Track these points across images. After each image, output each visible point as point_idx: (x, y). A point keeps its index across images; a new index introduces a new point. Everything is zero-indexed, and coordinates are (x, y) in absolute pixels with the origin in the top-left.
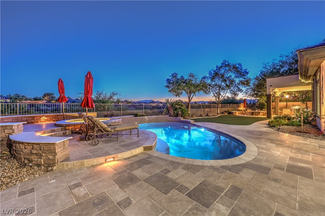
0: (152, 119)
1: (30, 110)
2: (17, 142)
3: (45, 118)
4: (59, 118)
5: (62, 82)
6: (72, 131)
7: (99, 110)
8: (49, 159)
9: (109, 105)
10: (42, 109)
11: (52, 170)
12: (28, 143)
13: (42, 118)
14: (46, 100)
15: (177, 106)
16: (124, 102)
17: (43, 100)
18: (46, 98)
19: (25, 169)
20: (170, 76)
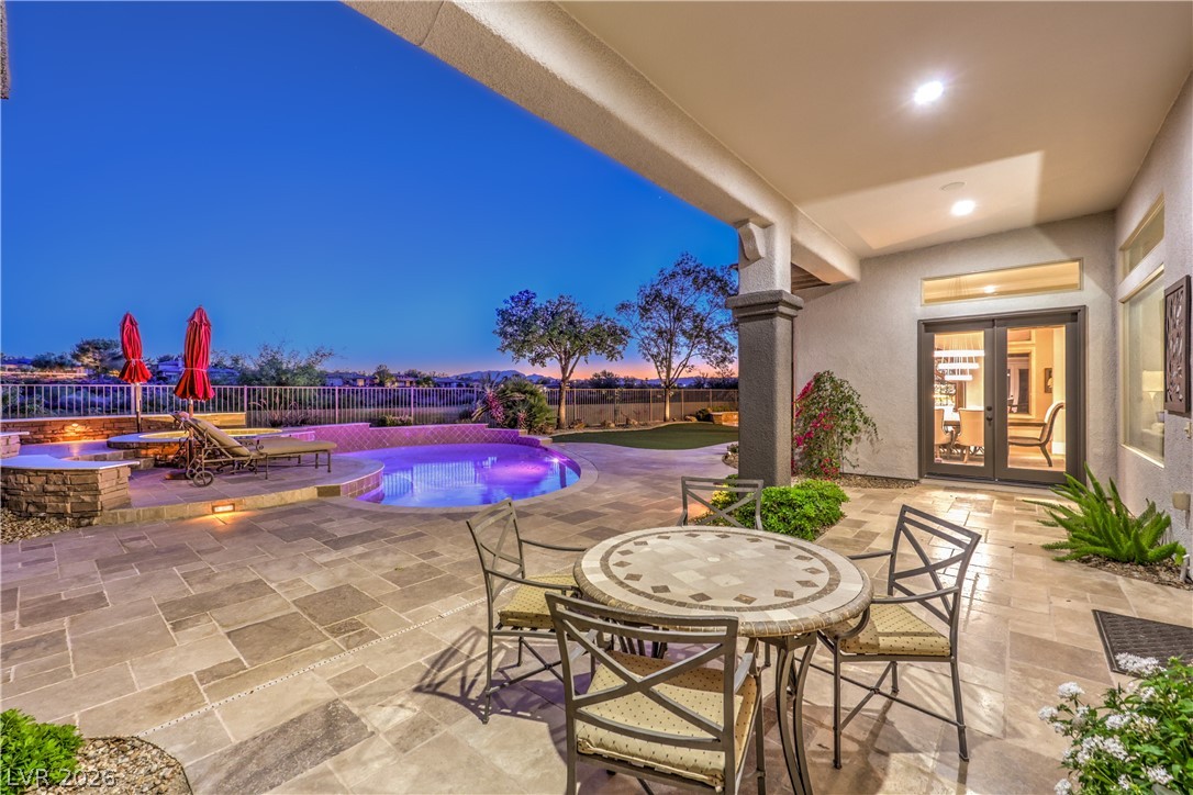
0: (432, 433)
1: (31, 403)
2: (10, 469)
3: (80, 429)
4: (123, 429)
5: (132, 323)
6: (156, 459)
7: (254, 405)
8: (83, 501)
9: (300, 390)
10: (70, 403)
11: (90, 524)
12: (36, 471)
13: (70, 428)
14: (86, 366)
15: (517, 394)
16: (404, 379)
17: (73, 366)
18: (86, 361)
19: (29, 523)
20: (506, 302)
